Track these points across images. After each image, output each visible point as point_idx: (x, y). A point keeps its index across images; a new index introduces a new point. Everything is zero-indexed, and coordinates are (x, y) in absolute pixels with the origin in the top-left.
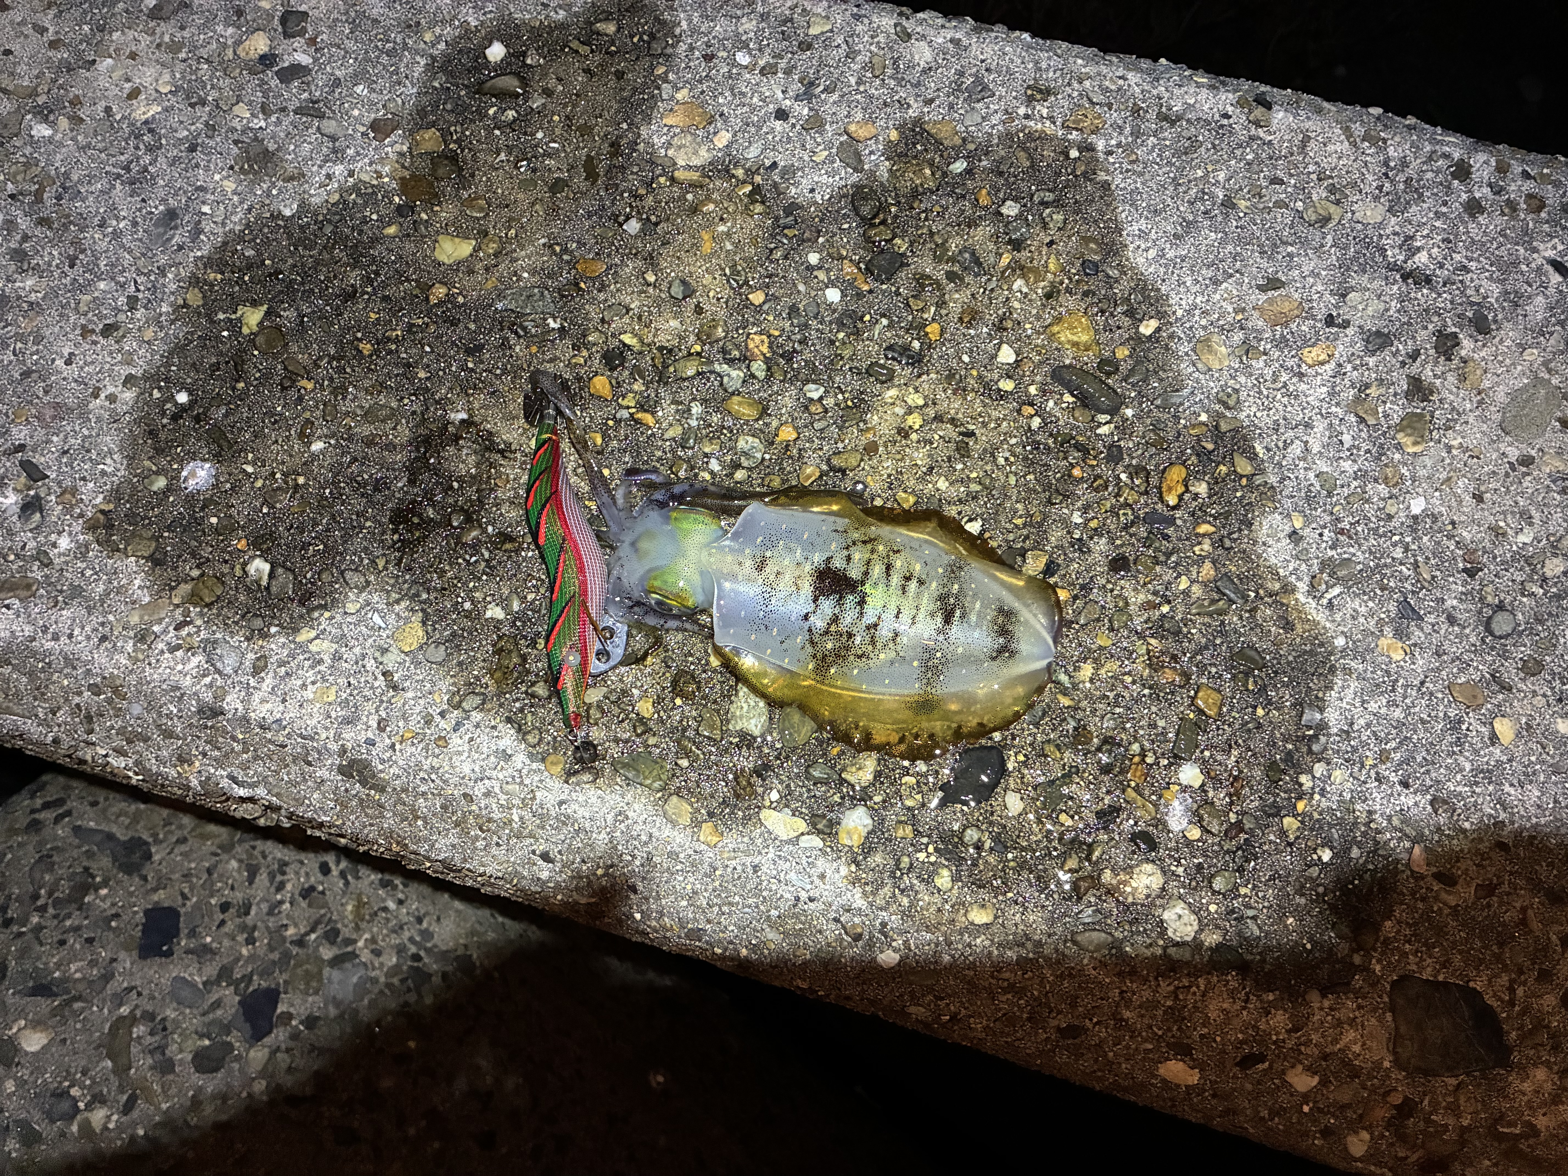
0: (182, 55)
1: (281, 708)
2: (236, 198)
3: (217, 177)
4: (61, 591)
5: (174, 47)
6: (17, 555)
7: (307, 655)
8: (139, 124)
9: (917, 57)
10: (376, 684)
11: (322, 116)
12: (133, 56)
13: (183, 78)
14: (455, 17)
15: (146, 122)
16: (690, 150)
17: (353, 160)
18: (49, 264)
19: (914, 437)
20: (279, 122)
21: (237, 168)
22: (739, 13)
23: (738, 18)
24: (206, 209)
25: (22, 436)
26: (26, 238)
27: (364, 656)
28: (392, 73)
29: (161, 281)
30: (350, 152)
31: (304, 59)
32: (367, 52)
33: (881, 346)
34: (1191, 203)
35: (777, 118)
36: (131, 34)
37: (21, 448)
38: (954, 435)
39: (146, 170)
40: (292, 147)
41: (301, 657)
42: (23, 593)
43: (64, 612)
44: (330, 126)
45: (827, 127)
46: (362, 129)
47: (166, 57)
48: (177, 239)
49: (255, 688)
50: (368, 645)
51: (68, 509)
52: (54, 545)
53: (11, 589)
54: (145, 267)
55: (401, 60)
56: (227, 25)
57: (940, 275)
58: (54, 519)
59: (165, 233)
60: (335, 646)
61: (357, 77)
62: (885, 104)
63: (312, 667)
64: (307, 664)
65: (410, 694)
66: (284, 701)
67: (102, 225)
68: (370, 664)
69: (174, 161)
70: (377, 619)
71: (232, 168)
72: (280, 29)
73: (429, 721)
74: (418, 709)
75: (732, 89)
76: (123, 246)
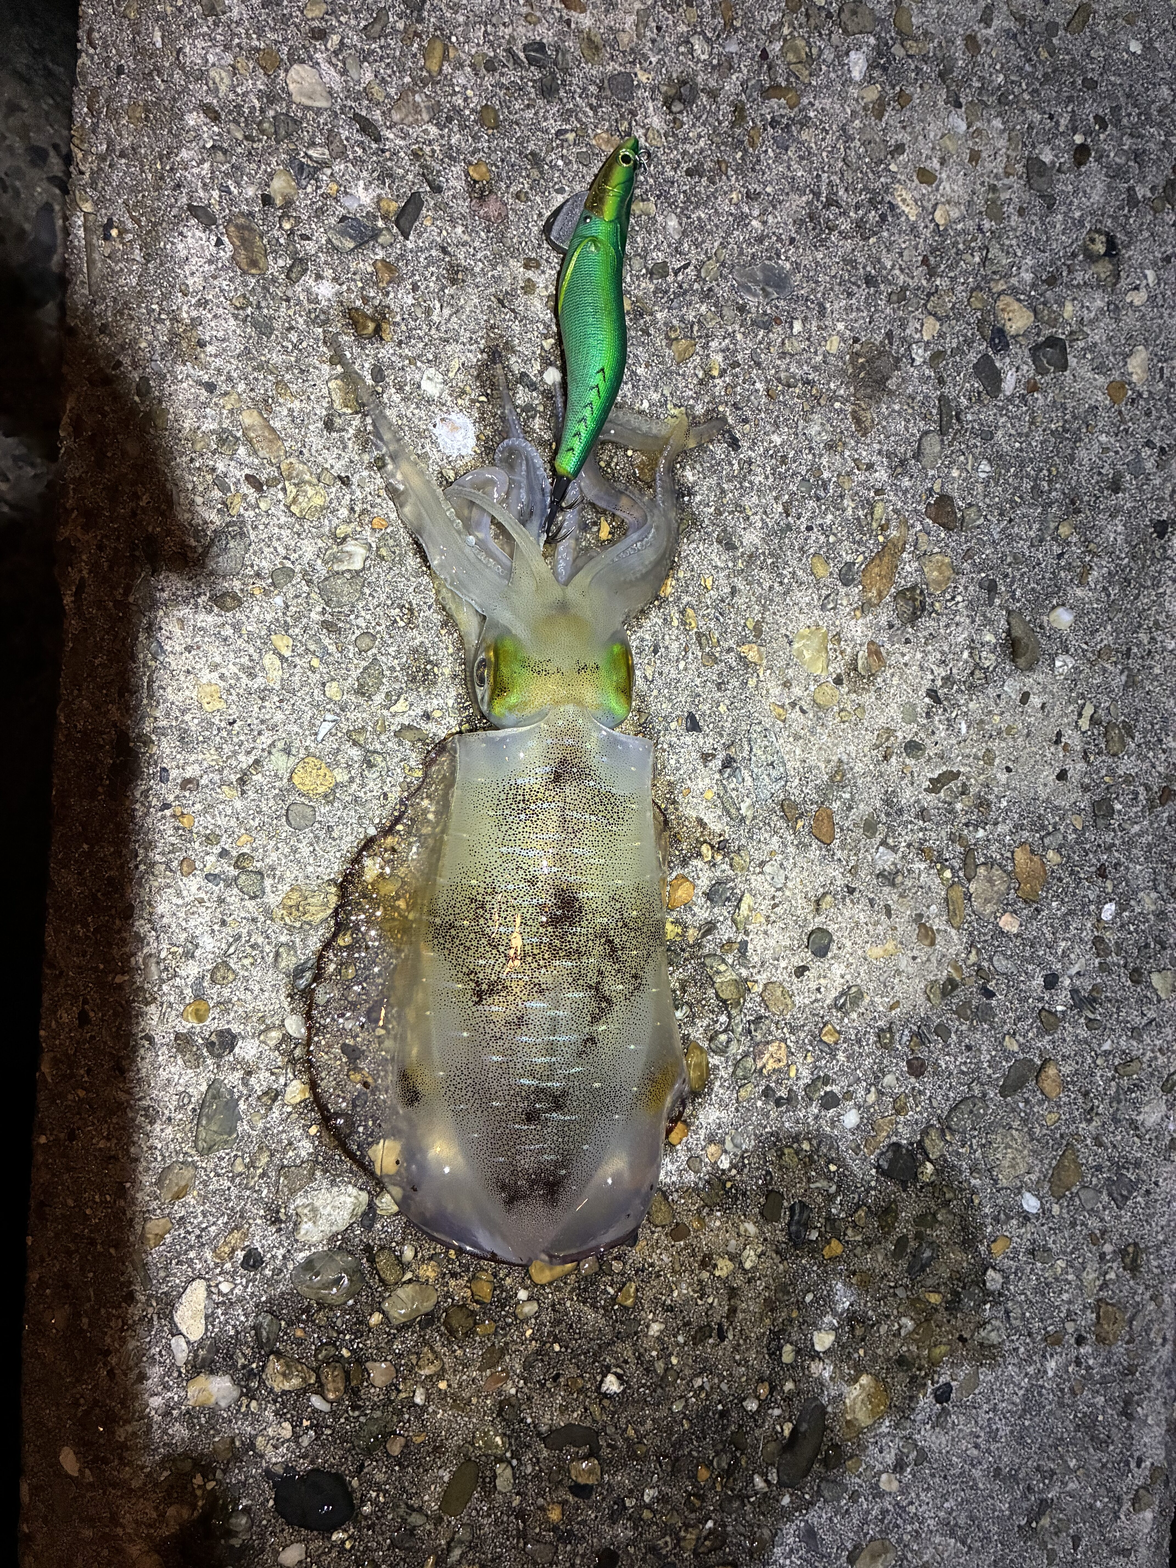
0: (987, 224)
1: (178, 649)
2: (819, 358)
3: (840, 326)
4: (259, 307)
5: (995, 211)
6: (292, 232)
7: (256, 656)
8: (888, 198)
9: (1147, 1109)
10: (241, 757)
11: (942, 432)
12: (975, 157)
13: (958, 234)
14: (1095, 554)
15: (892, 207)
16: (989, 894)
17: (896, 488)
18: (686, 140)
19: (705, 1275)
20: (924, 380)
21: (857, 346)
22: (1161, 887)
23: (1155, 888)
24: (797, 326)
25: (453, 183)
26: (713, 95)
27: (274, 728)
28: (1012, 501)
29: (696, 299)
30: (906, 482)
31: (1009, 384)
32: (1031, 460)
33: (803, 1195)
34: (1038, 1469)
35: (1046, 977)
36: (1002, 143)
37: (437, 189)
38: (717, 1318)
39: (831, 230)
40: (897, 407)
41: (251, 650)
42: (242, 257)
43: (232, 322)
44: (932, 445)
45: (1048, 1038)
46: (937, 488)
47: (980, 204)
48: (752, 301)
49: (196, 605)
50: (289, 727)
51: (371, 280)
52: (319, 277)
53: (243, 240)
54: (708, 272)
55: (1031, 505)
56: (1034, 270)
57: (901, 1229)
58: (353, 266)
59: (756, 283)
60: (277, 687)
61: (998, 459)
62: (1086, 1094)
63: (243, 668)
64: (245, 660)
65: (238, 804)
66: (189, 649)
67: (751, 197)
68: (265, 740)
69: (851, 261)
70: (325, 728)
71: (856, 340)
72: (1041, 339)
73: (210, 839)
74: (221, 821)
75: (1071, 912)
76: (728, 234)
